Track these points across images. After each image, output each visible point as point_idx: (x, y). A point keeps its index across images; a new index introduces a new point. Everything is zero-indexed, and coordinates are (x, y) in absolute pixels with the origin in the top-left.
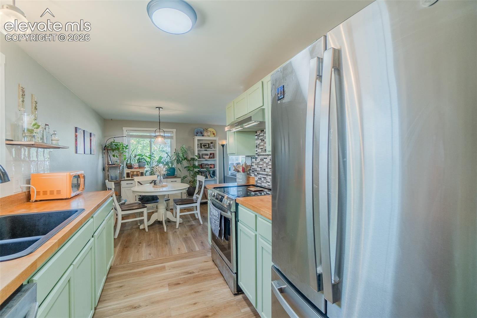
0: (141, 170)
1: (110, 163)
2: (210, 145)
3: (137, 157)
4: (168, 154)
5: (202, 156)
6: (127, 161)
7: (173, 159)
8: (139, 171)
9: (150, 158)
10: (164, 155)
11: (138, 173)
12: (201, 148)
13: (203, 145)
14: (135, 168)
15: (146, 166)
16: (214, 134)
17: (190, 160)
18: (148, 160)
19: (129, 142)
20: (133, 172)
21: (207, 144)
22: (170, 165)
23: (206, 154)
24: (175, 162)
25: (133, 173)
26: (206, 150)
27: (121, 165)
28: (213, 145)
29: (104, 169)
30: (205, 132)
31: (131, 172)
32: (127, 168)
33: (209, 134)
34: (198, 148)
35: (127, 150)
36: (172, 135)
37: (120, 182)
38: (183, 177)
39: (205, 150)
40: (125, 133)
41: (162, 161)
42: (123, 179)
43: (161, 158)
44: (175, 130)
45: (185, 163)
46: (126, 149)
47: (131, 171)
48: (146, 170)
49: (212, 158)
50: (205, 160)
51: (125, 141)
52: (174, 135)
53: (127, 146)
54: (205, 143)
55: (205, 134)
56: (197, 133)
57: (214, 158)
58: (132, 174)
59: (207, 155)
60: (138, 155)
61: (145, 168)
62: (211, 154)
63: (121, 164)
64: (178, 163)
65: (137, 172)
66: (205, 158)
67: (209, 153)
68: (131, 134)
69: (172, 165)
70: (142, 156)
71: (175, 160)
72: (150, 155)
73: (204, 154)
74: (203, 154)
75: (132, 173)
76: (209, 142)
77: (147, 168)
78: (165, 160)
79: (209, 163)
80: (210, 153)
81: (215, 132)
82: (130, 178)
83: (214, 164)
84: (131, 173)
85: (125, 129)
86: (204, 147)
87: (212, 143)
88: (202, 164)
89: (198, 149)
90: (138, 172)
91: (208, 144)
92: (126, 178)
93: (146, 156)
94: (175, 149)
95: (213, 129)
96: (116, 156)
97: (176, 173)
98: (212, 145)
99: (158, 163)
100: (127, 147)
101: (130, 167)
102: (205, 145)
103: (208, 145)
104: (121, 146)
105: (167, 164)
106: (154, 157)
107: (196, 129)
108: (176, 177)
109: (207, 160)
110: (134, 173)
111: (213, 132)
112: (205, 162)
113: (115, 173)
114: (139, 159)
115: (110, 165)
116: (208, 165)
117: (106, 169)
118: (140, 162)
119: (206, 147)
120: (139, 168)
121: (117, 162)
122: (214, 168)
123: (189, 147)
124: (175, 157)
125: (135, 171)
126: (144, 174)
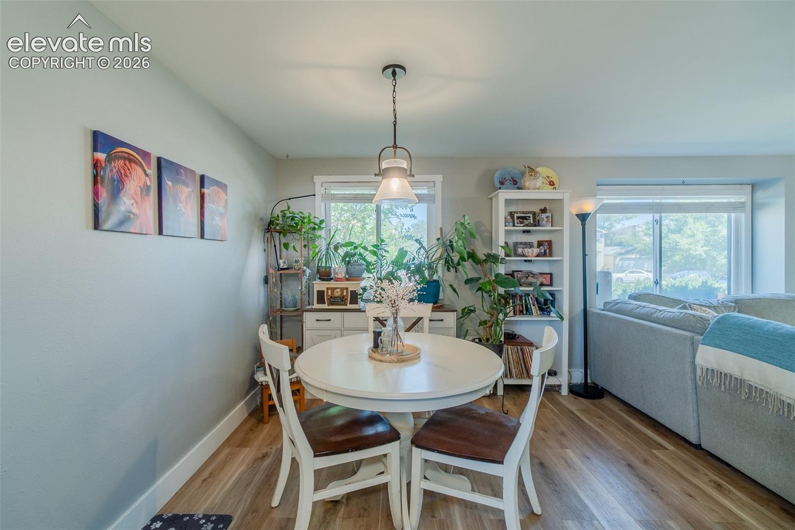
0: (351, 286)
1: (282, 265)
2: (537, 218)
3: (342, 251)
4: (420, 243)
5: (515, 250)
6: (320, 259)
7: (434, 258)
8: (347, 288)
9: (375, 253)
10: (412, 248)
11: (345, 294)
12: (514, 226)
13: (518, 218)
14: (337, 280)
15: (365, 275)
16: (552, 183)
17: (485, 261)
18: (371, 258)
19: (327, 211)
20: (333, 289)
21: (531, 215)
22: (426, 273)
23: (525, 244)
24: (439, 265)
25: (332, 292)
26: (528, 231)
27: (304, 271)
28: (547, 217)
29: (266, 280)
30: (527, 177)
31: (327, 288)
32: (320, 278)
33: (539, 183)
34: (506, 226)
35: (322, 233)
36: (433, 193)
37: (302, 316)
38: (463, 310)
39: (524, 232)
40: (319, 191)
41: (404, 261)
42: (310, 307)
43: (403, 253)
44: (439, 178)
45: (468, 269)
46: (320, 228)
47: (329, 286)
48: (363, 284)
49: (544, 255)
50: (525, 261)
51: (317, 209)
52: (438, 191)
53: (322, 222)
54: (523, 213)
55: (527, 184)
56: (502, 183)
57: (551, 255)
58: (330, 294)
59: (530, 245)
60: (343, 245)
61: (364, 279)
62: (540, 244)
63: (305, 268)
64: (449, 270)
65: (342, 289)
66: (524, 256)
67: (534, 239)
68: (333, 192)
69: (431, 275)
70: (356, 248)
71: (440, 258)
72: (376, 246)
73: (521, 243)
74: (516, 245)
75: (330, 291)
76: (536, 209)
77: (368, 281)
78: (414, 259)
79: (535, 269)
80: (538, 241)
81: (554, 179)
82: (325, 306)
83: (551, 274)
84: (327, 292)
85: (318, 179)
86: (521, 223)
87: (544, 211)
88: (514, 272)
89: (507, 228)
90: (345, 291)
91: (534, 214)
92: (316, 306)
93: (365, 248)
94: (441, 229)
95: (552, 169)
96: (294, 247)
97: (441, 297)
98: (544, 216)
99: (396, 268)
100: (323, 225)
101: (325, 275)
102: (525, 218)
103: (534, 218)
104: (306, 220)
105: (419, 270)
106: (386, 251)
107: (499, 172)
108: (442, 306)
109: (529, 261)
110: (335, 292)
111: (548, 177)
112: (526, 267)
113: (292, 291)
114: (347, 254)
115: (282, 269)
116: (534, 275)
117: (272, 280)
118: (349, 262)
119: (526, 222)
120: (347, 280)
121: (296, 262)
122: (551, 285)
123: (478, 224)
124: (440, 251)
125: (339, 288)
126: (359, 297)
